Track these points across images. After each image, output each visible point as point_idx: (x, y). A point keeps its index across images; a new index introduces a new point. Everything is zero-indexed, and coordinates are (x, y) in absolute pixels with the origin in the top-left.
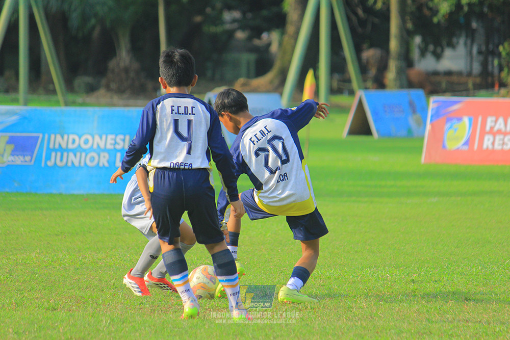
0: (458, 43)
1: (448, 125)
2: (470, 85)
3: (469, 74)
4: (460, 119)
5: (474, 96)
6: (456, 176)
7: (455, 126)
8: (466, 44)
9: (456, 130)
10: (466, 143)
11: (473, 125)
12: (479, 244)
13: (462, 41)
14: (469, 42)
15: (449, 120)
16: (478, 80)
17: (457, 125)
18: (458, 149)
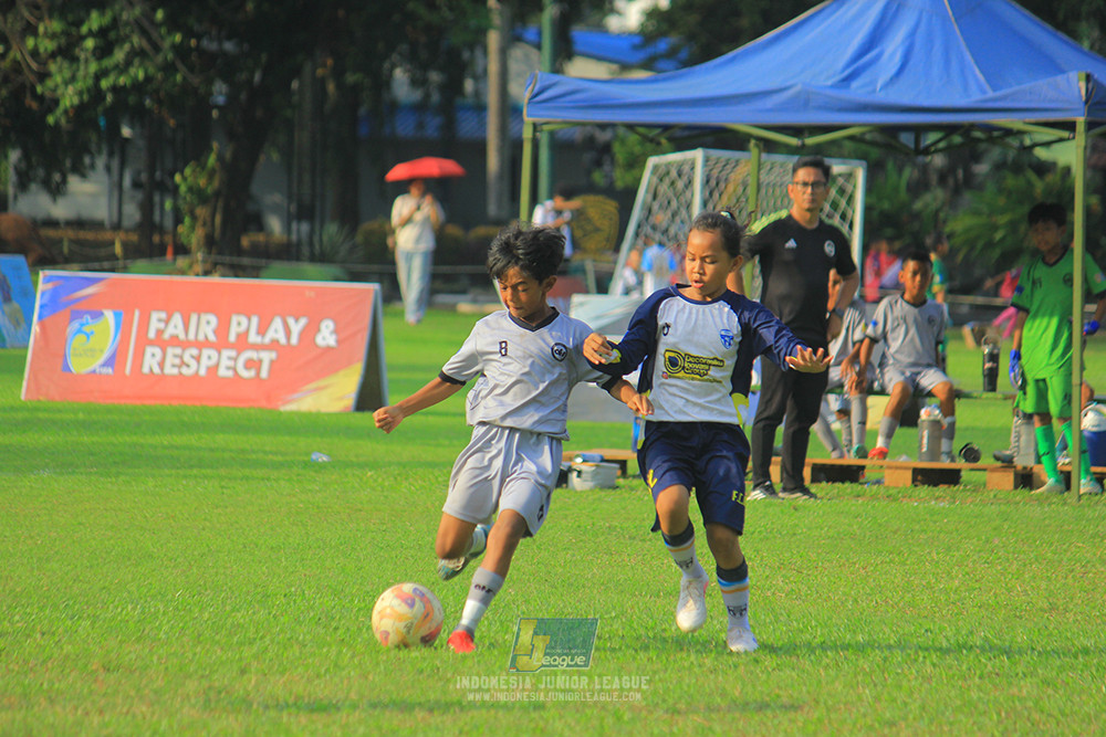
0: (93, 166)
1: (75, 325)
2: (118, 249)
3: (117, 227)
4: (97, 315)
5: (125, 269)
6: (86, 426)
7: (87, 329)
8: (108, 169)
9: (88, 336)
10: (109, 363)
11: (123, 327)
12: (129, 559)
13: (101, 162)
14: (115, 164)
15: (76, 315)
16: (134, 238)
17: (92, 326)
18: (94, 372)
